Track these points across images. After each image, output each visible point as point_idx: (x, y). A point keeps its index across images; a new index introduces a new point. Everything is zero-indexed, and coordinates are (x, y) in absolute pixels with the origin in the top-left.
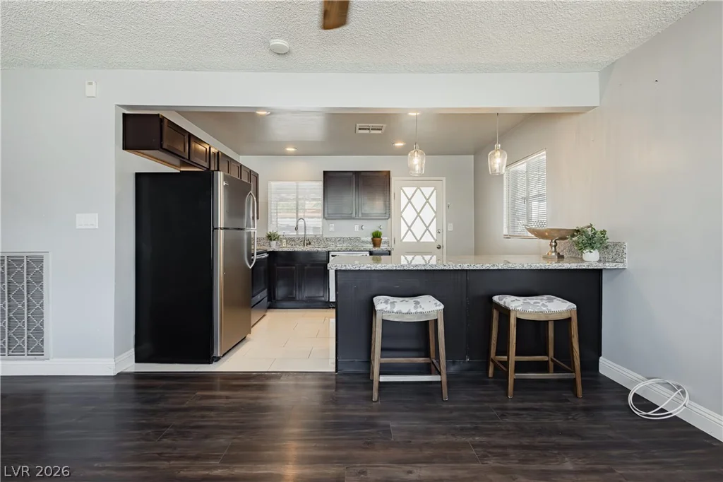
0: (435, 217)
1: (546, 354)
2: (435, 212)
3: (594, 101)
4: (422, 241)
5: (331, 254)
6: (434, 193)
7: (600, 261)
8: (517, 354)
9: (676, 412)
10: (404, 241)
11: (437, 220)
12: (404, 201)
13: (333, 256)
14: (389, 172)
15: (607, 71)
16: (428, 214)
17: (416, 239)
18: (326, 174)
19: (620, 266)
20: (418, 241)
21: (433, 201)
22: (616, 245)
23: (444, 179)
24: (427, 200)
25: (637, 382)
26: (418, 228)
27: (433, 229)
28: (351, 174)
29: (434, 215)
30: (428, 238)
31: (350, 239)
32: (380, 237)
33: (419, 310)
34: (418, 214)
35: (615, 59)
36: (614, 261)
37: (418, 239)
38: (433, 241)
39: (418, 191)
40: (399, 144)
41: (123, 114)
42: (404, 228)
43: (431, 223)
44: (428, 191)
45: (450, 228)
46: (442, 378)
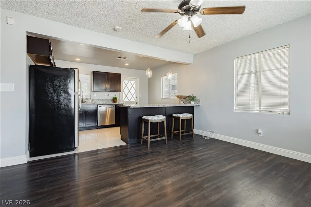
1: (184, 130)
2: (135, 90)
3: (192, 62)
4: (131, 101)
5: (99, 106)
6: (135, 83)
7: (195, 104)
8: (181, 130)
9: (212, 137)
10: (124, 101)
11: (136, 94)
12: (124, 85)
13: (99, 107)
14: (120, 74)
15: (195, 55)
16: (133, 91)
18: (94, 73)
19: (199, 105)
20: (129, 101)
21: (134, 86)
22: (198, 100)
23: (138, 78)
24: (133, 85)
25: (203, 133)
27: (134, 96)
28: (105, 73)
29: (135, 91)
30: (133, 100)
31: (103, 100)
32: (116, 99)
33: (160, 119)
34: (129, 91)
35: (197, 52)
36: (197, 104)
38: (135, 101)
39: (129, 82)
40: (127, 64)
41: (27, 36)
42: (124, 96)
43: (134, 94)
44: (133, 82)
45: (140, 96)
46: (166, 138)
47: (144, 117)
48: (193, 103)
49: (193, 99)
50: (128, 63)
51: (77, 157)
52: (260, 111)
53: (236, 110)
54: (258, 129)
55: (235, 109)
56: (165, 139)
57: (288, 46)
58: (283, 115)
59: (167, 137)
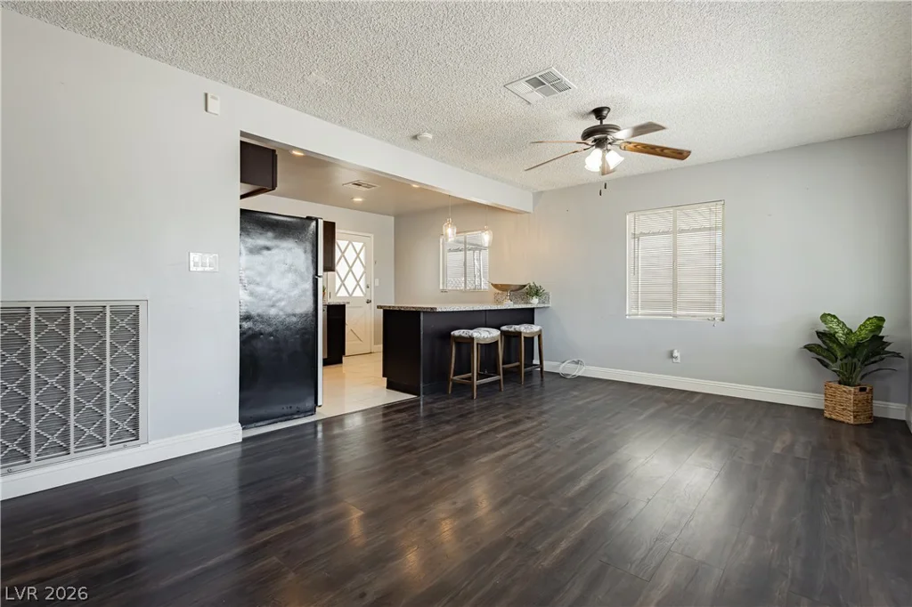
0: (364, 272)
2: (364, 267)
3: (530, 209)
4: (354, 295)
6: (363, 250)
7: (539, 303)
9: (580, 374)
10: (338, 295)
11: (366, 277)
12: (338, 254)
14: (334, 224)
15: (538, 195)
16: (358, 269)
17: (348, 293)
19: (546, 305)
20: (351, 295)
21: (362, 256)
23: (372, 236)
24: (358, 255)
25: (558, 366)
26: (350, 283)
27: (362, 283)
29: (363, 270)
30: (358, 293)
34: (351, 270)
35: (544, 189)
36: (544, 303)
37: (350, 292)
38: (362, 295)
39: (350, 246)
40: (358, 200)
41: (241, 142)
42: (338, 283)
43: (361, 278)
44: (358, 245)
45: (377, 284)
46: (501, 377)
47: (456, 333)
48: (535, 302)
49: (536, 292)
50: (362, 197)
51: (320, 428)
52: (675, 316)
53: (629, 315)
54: (671, 349)
55: (627, 313)
56: (500, 380)
57: (722, 203)
58: (713, 323)
59: (504, 375)
